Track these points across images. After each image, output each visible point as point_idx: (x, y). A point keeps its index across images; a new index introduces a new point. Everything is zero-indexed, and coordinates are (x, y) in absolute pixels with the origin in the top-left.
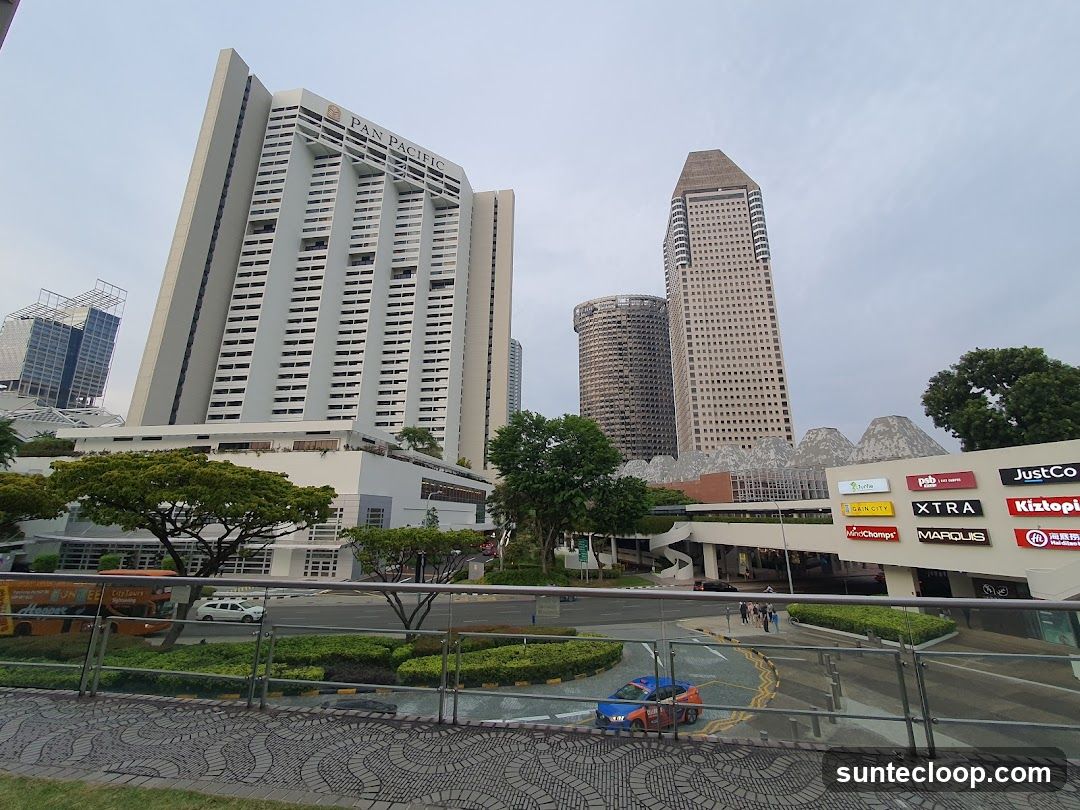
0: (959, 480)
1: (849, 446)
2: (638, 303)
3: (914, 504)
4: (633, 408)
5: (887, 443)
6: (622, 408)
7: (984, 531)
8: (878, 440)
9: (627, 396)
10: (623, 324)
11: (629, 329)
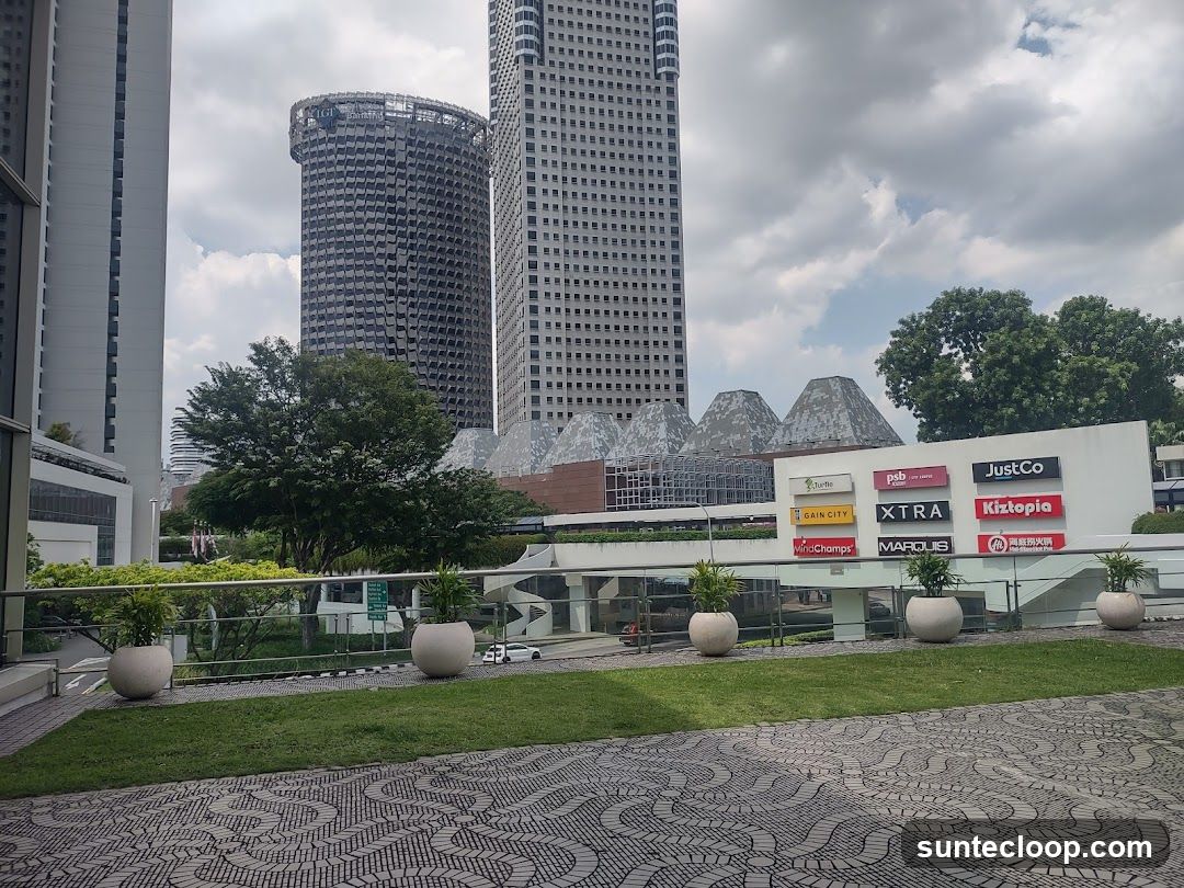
0: (930, 476)
1: (773, 420)
2: (430, 116)
3: (879, 507)
4: (413, 334)
5: (824, 417)
6: (391, 333)
7: (948, 539)
8: (813, 413)
9: (403, 309)
10: (400, 158)
11: (411, 171)
